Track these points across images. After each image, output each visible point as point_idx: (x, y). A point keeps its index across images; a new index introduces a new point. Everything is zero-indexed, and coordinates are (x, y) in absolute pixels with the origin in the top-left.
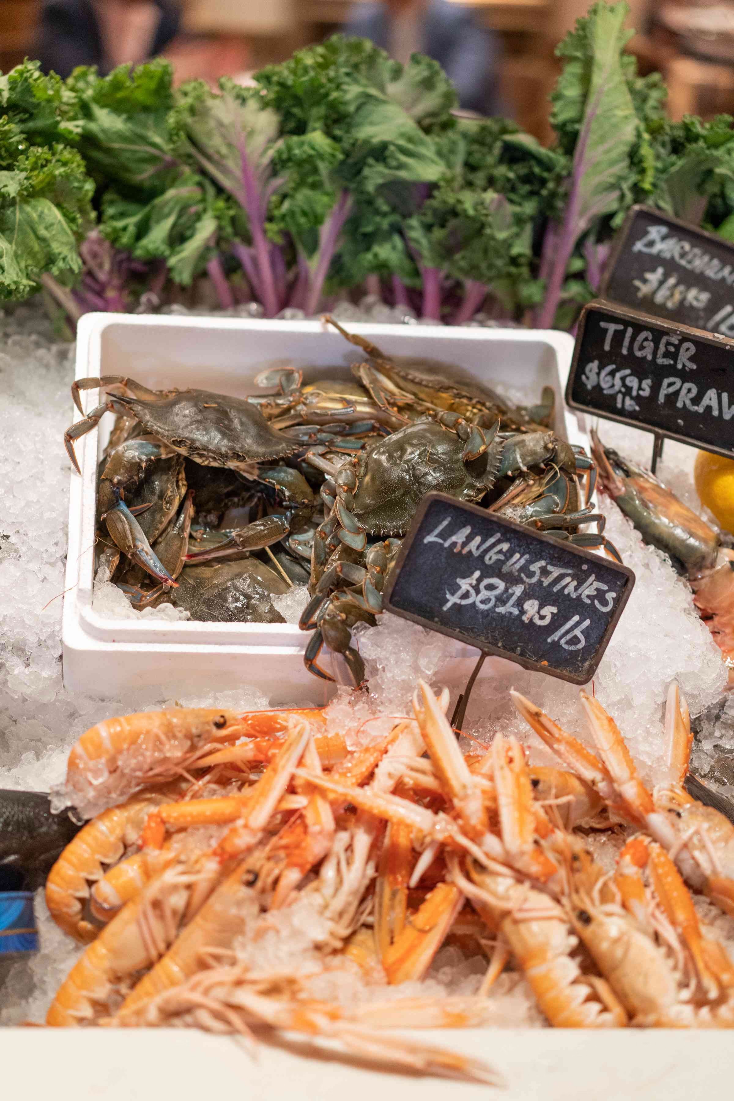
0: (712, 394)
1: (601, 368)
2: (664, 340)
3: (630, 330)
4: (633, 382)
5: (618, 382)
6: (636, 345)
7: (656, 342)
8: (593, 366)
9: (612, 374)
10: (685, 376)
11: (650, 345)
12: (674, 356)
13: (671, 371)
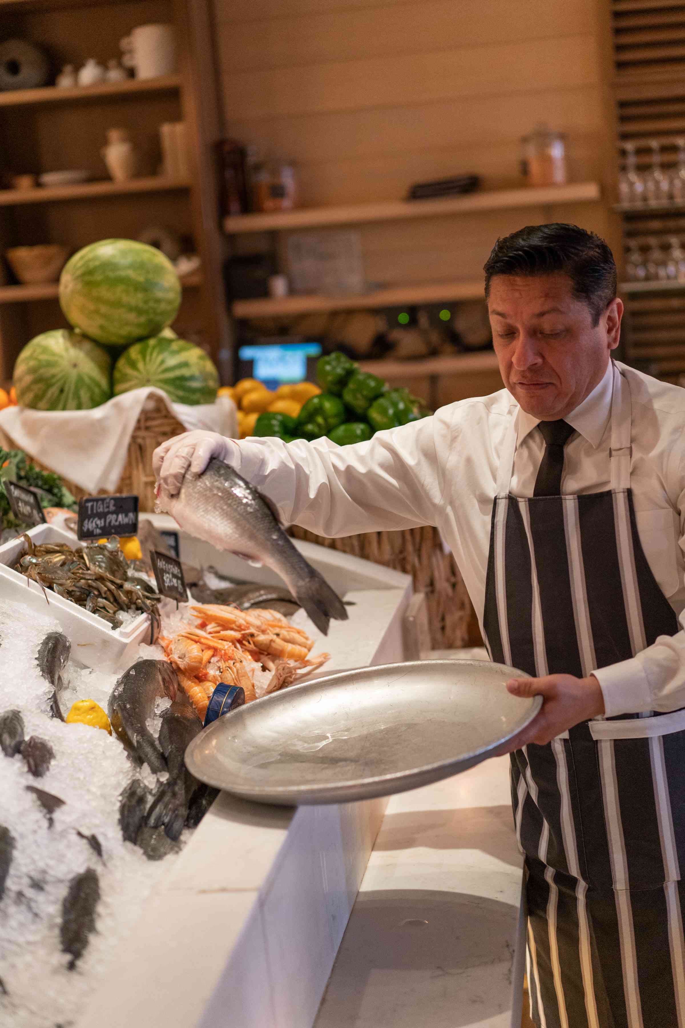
0: (120, 516)
1: (88, 522)
2: (105, 502)
3: (95, 504)
4: (98, 522)
5: (94, 524)
6: (98, 507)
7: (103, 504)
8: (86, 522)
9: (92, 522)
10: (112, 513)
11: (101, 506)
12: (108, 507)
13: (109, 513)
